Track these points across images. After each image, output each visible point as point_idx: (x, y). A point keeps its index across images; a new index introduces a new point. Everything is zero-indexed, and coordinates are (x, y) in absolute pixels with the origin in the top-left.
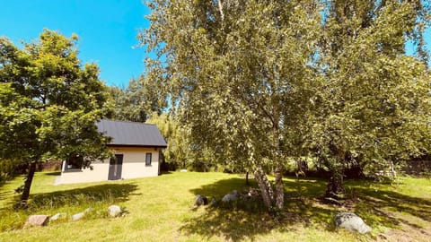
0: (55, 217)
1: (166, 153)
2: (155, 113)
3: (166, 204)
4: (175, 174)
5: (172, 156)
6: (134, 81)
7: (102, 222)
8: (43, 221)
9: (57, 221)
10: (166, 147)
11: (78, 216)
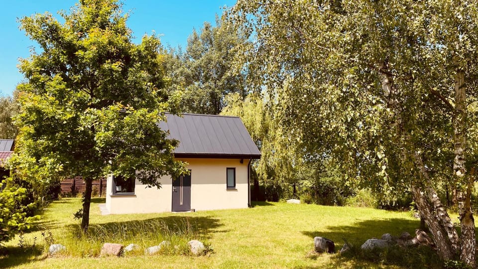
0: (129, 248)
1: (259, 167)
2: (236, 96)
3: (267, 248)
4: (278, 206)
5: (271, 173)
6: (196, 39)
7: (184, 259)
8: (118, 251)
9: (133, 253)
10: (259, 157)
11: (154, 249)
